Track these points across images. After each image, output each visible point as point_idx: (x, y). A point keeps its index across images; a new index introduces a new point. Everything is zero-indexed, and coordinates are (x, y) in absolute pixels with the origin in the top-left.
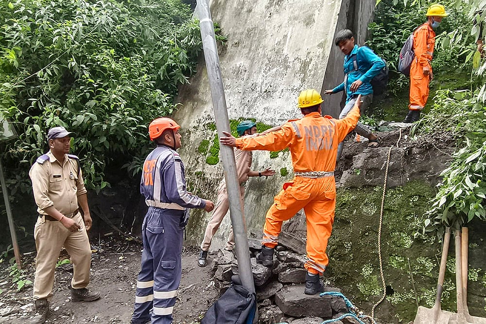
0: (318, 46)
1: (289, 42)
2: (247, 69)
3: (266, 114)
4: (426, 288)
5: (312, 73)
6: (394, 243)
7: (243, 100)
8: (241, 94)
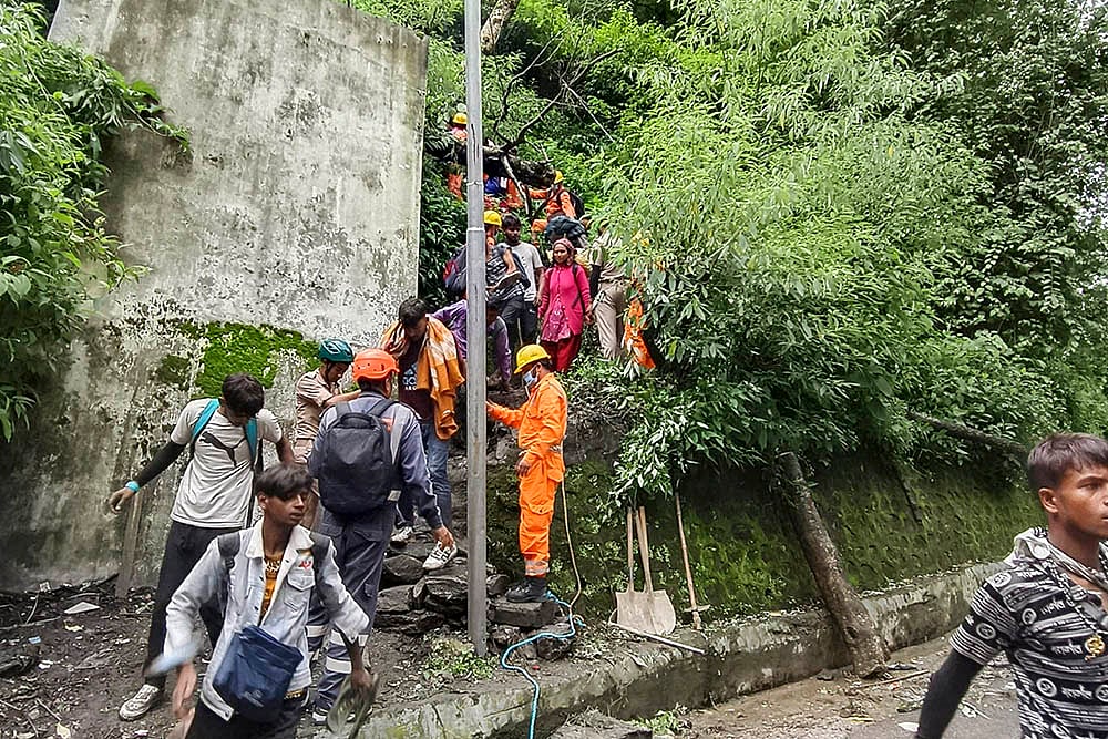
0: (398, 232)
1: (342, 205)
2: (257, 226)
3: (324, 329)
4: (615, 573)
5: (396, 276)
6: (581, 530)
7: (262, 289)
8: (255, 276)
